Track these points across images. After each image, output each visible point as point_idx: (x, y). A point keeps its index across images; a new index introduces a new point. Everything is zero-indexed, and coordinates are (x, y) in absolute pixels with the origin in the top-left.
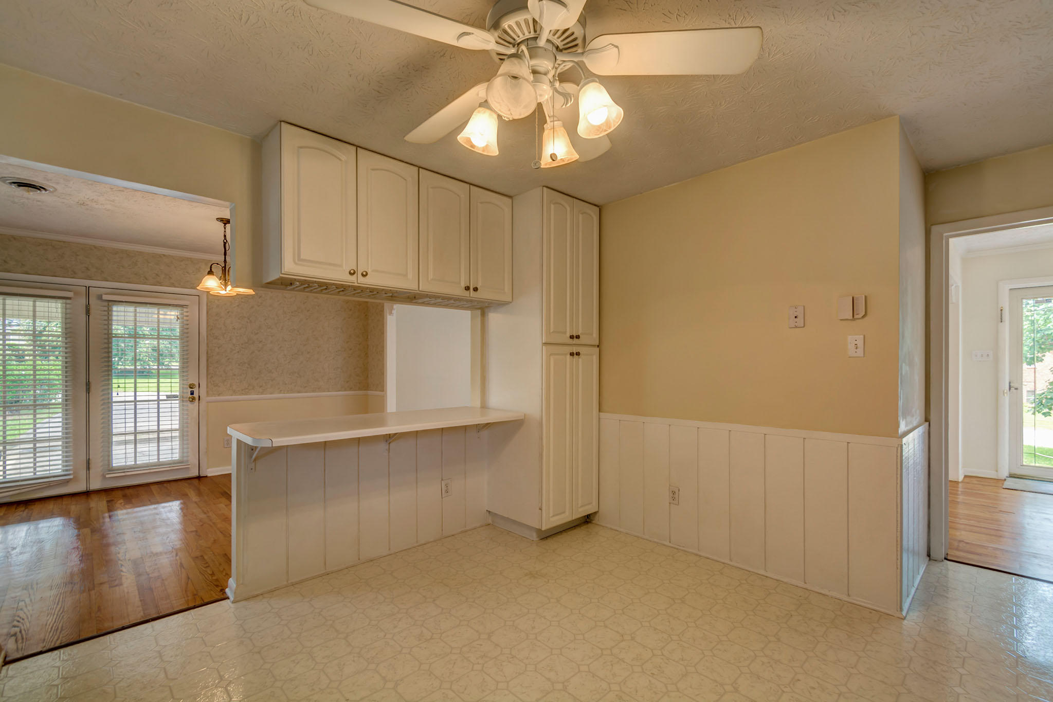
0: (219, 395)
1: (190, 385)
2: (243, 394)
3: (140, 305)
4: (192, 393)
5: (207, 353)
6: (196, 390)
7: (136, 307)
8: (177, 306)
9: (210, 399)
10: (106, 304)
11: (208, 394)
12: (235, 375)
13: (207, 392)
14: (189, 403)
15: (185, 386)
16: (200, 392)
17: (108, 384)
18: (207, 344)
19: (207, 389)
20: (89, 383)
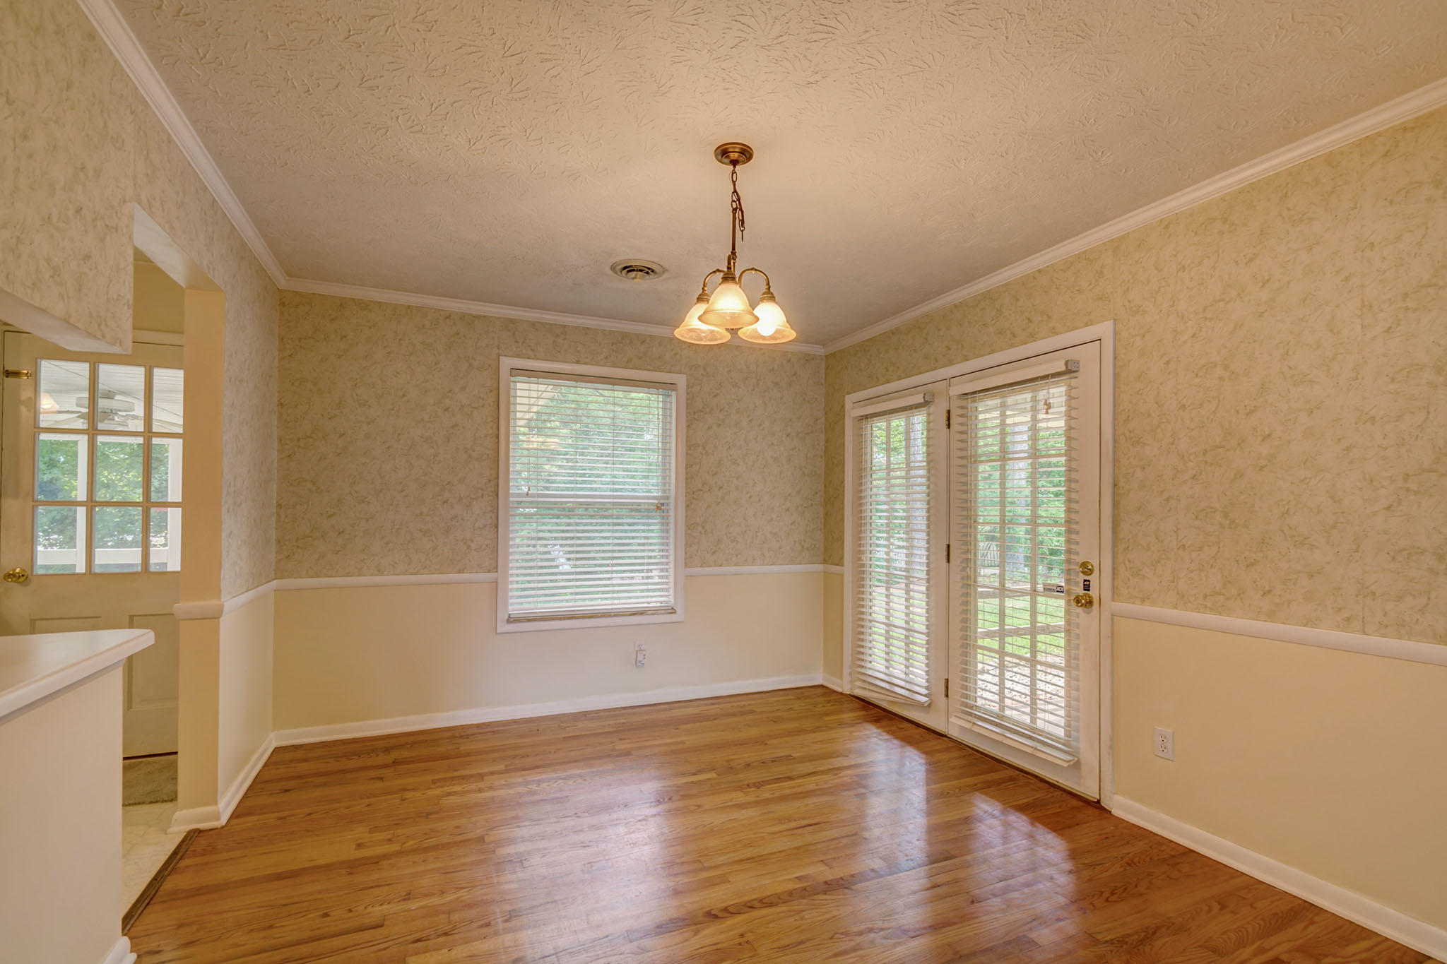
0: (1143, 601)
1: (1084, 564)
3: (1008, 391)
4: (1087, 587)
5: (1115, 484)
6: (1093, 581)
7: (1002, 398)
8: (1061, 376)
9: (1115, 604)
10: (963, 402)
11: (1114, 593)
13: (1112, 589)
14: (1081, 611)
15: (1074, 567)
16: (1101, 585)
17: (968, 551)
18: (1116, 461)
19: (1113, 579)
20: (949, 546)
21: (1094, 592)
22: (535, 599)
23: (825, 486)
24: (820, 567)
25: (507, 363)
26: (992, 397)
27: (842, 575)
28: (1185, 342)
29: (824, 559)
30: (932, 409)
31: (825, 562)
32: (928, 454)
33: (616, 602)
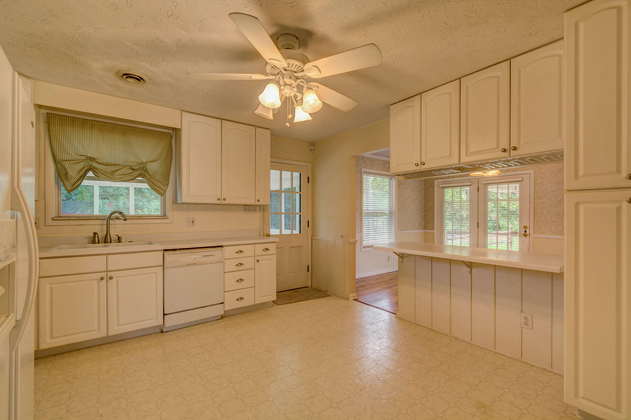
0: (542, 234)
1: (525, 226)
2: (558, 234)
3: (500, 184)
4: (525, 232)
5: (534, 208)
6: (527, 230)
7: (497, 185)
8: (517, 181)
9: (535, 235)
10: (484, 185)
11: (534, 233)
12: (553, 222)
13: (534, 232)
14: (524, 237)
15: (521, 227)
16: (530, 231)
17: (486, 224)
18: (534, 202)
19: (534, 229)
20: (478, 223)
21: (527, 233)
22: (376, 240)
23: (424, 207)
24: (423, 231)
25: (363, 170)
26: (495, 185)
27: (434, 233)
28: (553, 177)
29: (424, 228)
30: (471, 186)
31: (424, 229)
32: (470, 199)
33: (384, 241)
